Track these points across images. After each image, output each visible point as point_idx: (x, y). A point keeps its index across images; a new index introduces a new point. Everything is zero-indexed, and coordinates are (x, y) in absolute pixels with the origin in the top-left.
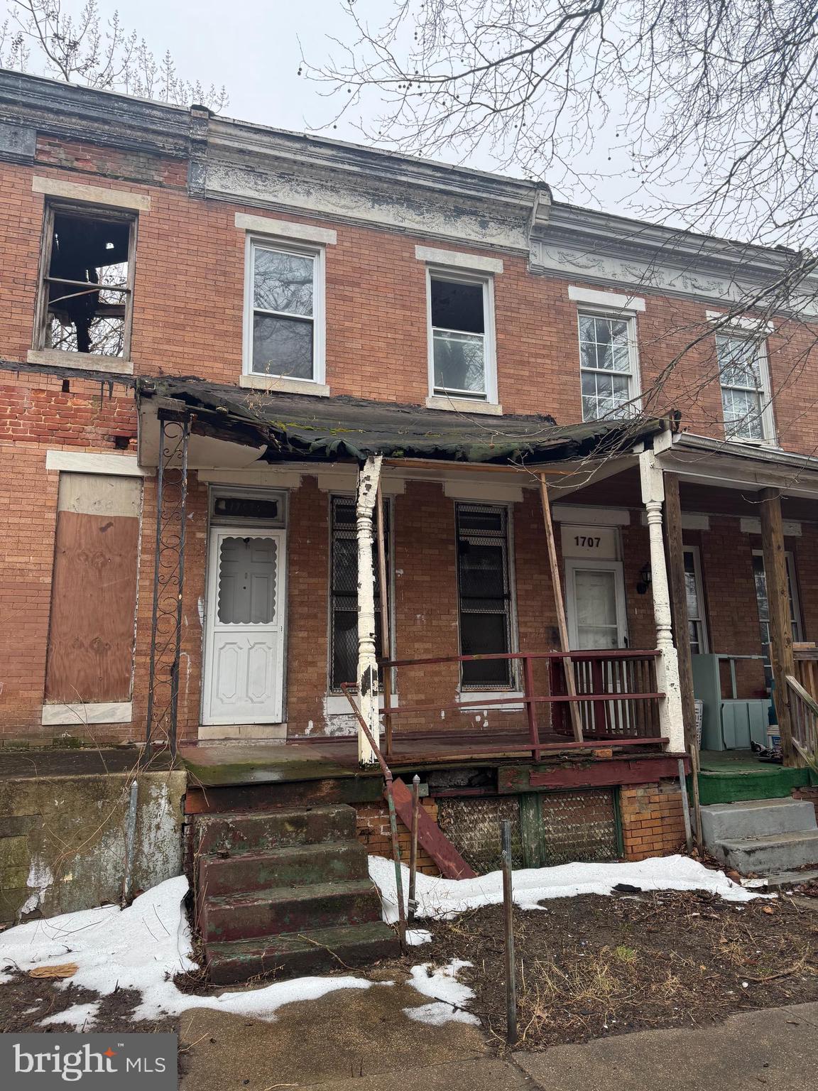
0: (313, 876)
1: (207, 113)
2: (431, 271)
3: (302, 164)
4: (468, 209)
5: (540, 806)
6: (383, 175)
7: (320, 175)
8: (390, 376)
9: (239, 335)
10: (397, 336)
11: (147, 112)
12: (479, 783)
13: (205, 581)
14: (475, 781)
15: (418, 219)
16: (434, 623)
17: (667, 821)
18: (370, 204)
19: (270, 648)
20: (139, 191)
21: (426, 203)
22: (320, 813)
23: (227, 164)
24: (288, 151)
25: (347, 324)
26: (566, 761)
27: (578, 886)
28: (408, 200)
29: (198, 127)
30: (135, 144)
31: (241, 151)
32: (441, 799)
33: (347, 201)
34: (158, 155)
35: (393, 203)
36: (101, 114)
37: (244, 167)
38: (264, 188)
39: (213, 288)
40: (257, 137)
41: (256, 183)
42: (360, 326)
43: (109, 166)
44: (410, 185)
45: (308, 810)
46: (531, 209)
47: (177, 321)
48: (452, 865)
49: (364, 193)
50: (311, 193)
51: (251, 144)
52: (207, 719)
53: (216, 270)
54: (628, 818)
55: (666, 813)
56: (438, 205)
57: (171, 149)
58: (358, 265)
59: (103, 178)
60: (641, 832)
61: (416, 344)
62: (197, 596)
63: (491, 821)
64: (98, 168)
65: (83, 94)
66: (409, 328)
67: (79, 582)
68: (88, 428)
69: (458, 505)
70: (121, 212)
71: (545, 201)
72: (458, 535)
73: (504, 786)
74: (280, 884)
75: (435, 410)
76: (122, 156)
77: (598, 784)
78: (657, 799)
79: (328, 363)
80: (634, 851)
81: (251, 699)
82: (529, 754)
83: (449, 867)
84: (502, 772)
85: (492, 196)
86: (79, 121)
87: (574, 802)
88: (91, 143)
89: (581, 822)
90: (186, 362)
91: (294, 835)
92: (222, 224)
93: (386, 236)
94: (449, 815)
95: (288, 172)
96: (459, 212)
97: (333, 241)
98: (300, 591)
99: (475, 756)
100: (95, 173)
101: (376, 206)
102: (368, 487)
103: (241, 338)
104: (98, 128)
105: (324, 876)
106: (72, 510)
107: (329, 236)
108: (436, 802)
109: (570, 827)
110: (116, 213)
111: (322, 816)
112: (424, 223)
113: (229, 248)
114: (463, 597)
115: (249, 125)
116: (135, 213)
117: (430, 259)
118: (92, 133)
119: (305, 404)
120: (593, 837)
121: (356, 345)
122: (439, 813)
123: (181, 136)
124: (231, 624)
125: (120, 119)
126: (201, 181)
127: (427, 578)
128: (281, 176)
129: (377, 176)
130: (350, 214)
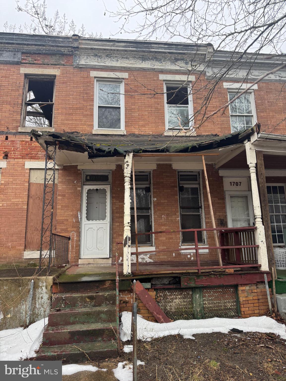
0: (93, 320)
1: (78, 37)
2: (166, 84)
3: (114, 50)
4: (180, 58)
5: (201, 293)
6: (145, 50)
7: (121, 53)
8: (149, 125)
9: (92, 115)
10: (152, 109)
11: (57, 40)
12: (173, 283)
13: (81, 205)
14: (172, 282)
15: (160, 64)
16: (169, 218)
17: (261, 301)
18: (141, 61)
19: (105, 230)
20: (56, 68)
21: (163, 58)
22: (100, 294)
23: (87, 54)
24: (109, 46)
25: (132, 107)
26: (212, 274)
27: (214, 329)
28: (156, 58)
29: (75, 42)
30: (55, 52)
31: (92, 49)
32: (157, 289)
33: (132, 62)
34: (63, 55)
35: (150, 60)
36: (42, 43)
37: (93, 55)
38: (101, 61)
39: (82, 99)
40: (96, 43)
41: (98, 60)
42: (137, 107)
43: (46, 61)
44: (156, 52)
45: (96, 293)
46: (206, 54)
47: (70, 112)
48: (161, 317)
49: (139, 58)
50: (118, 61)
51: (95, 45)
52: (82, 256)
53: (84, 93)
54: (242, 299)
55: (260, 297)
56: (168, 58)
57: (67, 52)
58: (137, 85)
59: (44, 65)
60: (248, 305)
61: (160, 111)
62: (78, 211)
63: (179, 299)
64: (42, 62)
65: (35, 37)
66: (157, 106)
67: (37, 207)
68: (39, 153)
69: (178, 172)
70: (50, 76)
71: (211, 50)
72: (179, 184)
73: (184, 284)
74: (79, 323)
75: (168, 136)
76: (51, 57)
77: (227, 284)
78: (256, 291)
79: (126, 122)
80: (245, 314)
81: (98, 249)
82: (197, 271)
83: (159, 317)
84: (182, 279)
85: (189, 52)
86: (35, 47)
87: (217, 291)
88: (40, 54)
89: (220, 300)
90: (73, 126)
91: (90, 303)
92: (85, 76)
93: (147, 73)
94: (161, 296)
95: (109, 54)
96: (177, 60)
97: (127, 77)
98: (116, 208)
99: (174, 272)
100: (41, 64)
101: (144, 62)
102: (128, 165)
103: (93, 116)
104: (42, 48)
105: (97, 320)
106: (34, 182)
107: (125, 75)
108: (155, 290)
109: (215, 302)
110: (49, 77)
111: (102, 295)
112: (162, 66)
113: (88, 84)
114: (182, 208)
115: (93, 39)
116: (55, 76)
117: (165, 79)
118: (40, 50)
119: (117, 138)
120: (226, 307)
121: (136, 114)
122: (156, 295)
123: (70, 46)
124: (91, 221)
125: (48, 44)
126: (78, 62)
127: (166, 201)
128: (107, 56)
129: (143, 51)
130: (133, 66)
